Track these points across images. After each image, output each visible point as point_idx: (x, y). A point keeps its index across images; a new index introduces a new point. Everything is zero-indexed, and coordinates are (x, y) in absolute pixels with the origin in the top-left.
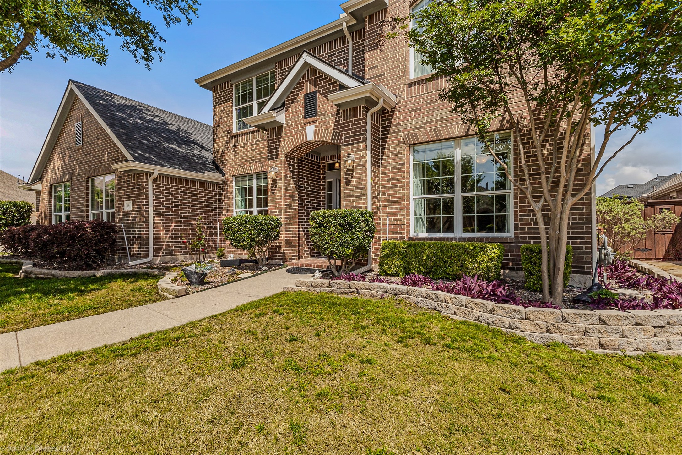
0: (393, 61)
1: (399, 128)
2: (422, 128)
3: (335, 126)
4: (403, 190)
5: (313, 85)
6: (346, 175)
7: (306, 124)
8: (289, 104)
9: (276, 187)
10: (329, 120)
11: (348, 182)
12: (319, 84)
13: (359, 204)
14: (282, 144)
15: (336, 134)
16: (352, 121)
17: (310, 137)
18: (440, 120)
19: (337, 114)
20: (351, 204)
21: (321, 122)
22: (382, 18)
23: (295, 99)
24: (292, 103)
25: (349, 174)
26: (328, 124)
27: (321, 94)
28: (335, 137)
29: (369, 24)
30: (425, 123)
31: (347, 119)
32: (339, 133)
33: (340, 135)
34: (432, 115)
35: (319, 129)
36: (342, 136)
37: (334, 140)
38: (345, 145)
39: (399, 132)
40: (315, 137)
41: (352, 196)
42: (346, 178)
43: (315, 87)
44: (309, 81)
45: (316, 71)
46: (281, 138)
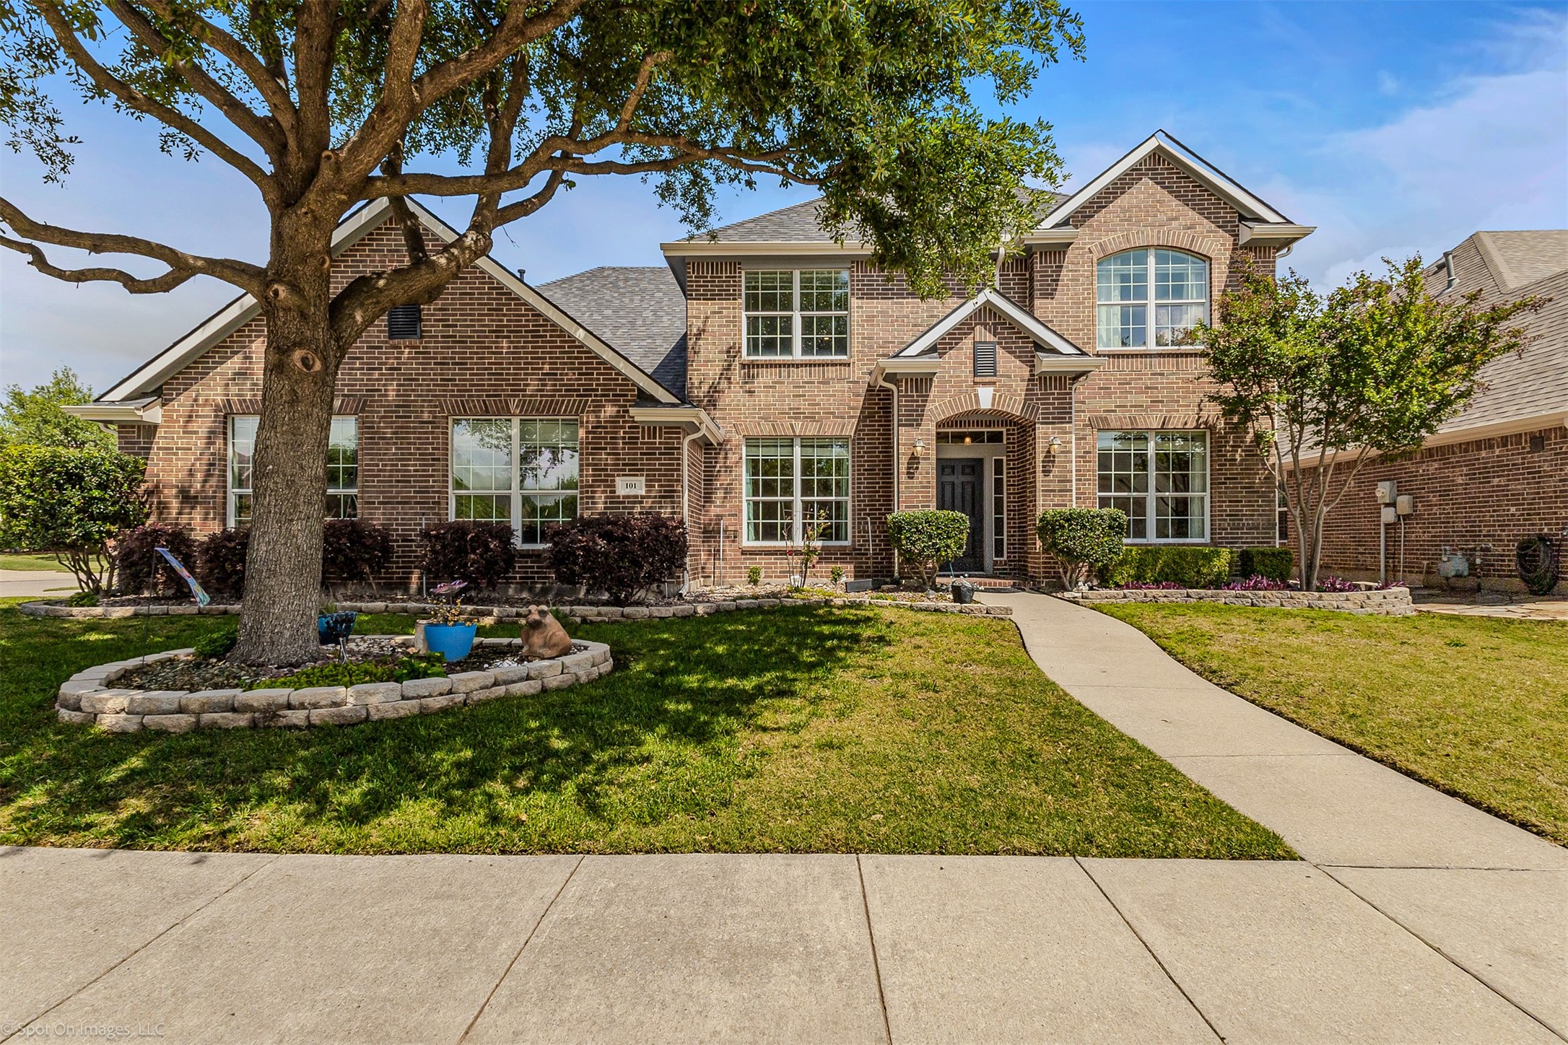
0: (1076, 321)
1: (1083, 407)
2: (1113, 411)
3: (1026, 395)
4: (1089, 484)
5: (990, 332)
6: (1043, 462)
7: (975, 383)
8: (945, 349)
9: (917, 468)
10: (1017, 386)
11: (1046, 472)
12: (999, 333)
13: (1063, 500)
14: (929, 406)
15: (1028, 407)
16: (1054, 394)
17: (986, 404)
18: (1135, 406)
19: (1029, 380)
20: (1052, 500)
21: (1003, 386)
22: (1060, 262)
23: (956, 344)
24: (951, 349)
25: (1049, 462)
26: (1016, 391)
27: (1004, 348)
28: (1027, 410)
29: (1041, 263)
30: (1116, 407)
31: (1046, 390)
32: (1034, 406)
33: (1035, 409)
34: (1126, 398)
35: (1000, 396)
36: (1038, 410)
37: (1026, 413)
38: (1042, 423)
39: (1084, 412)
40: (993, 405)
41: (1054, 491)
42: (1043, 467)
43: (995, 336)
44: (985, 325)
45: (995, 314)
46: (928, 396)
